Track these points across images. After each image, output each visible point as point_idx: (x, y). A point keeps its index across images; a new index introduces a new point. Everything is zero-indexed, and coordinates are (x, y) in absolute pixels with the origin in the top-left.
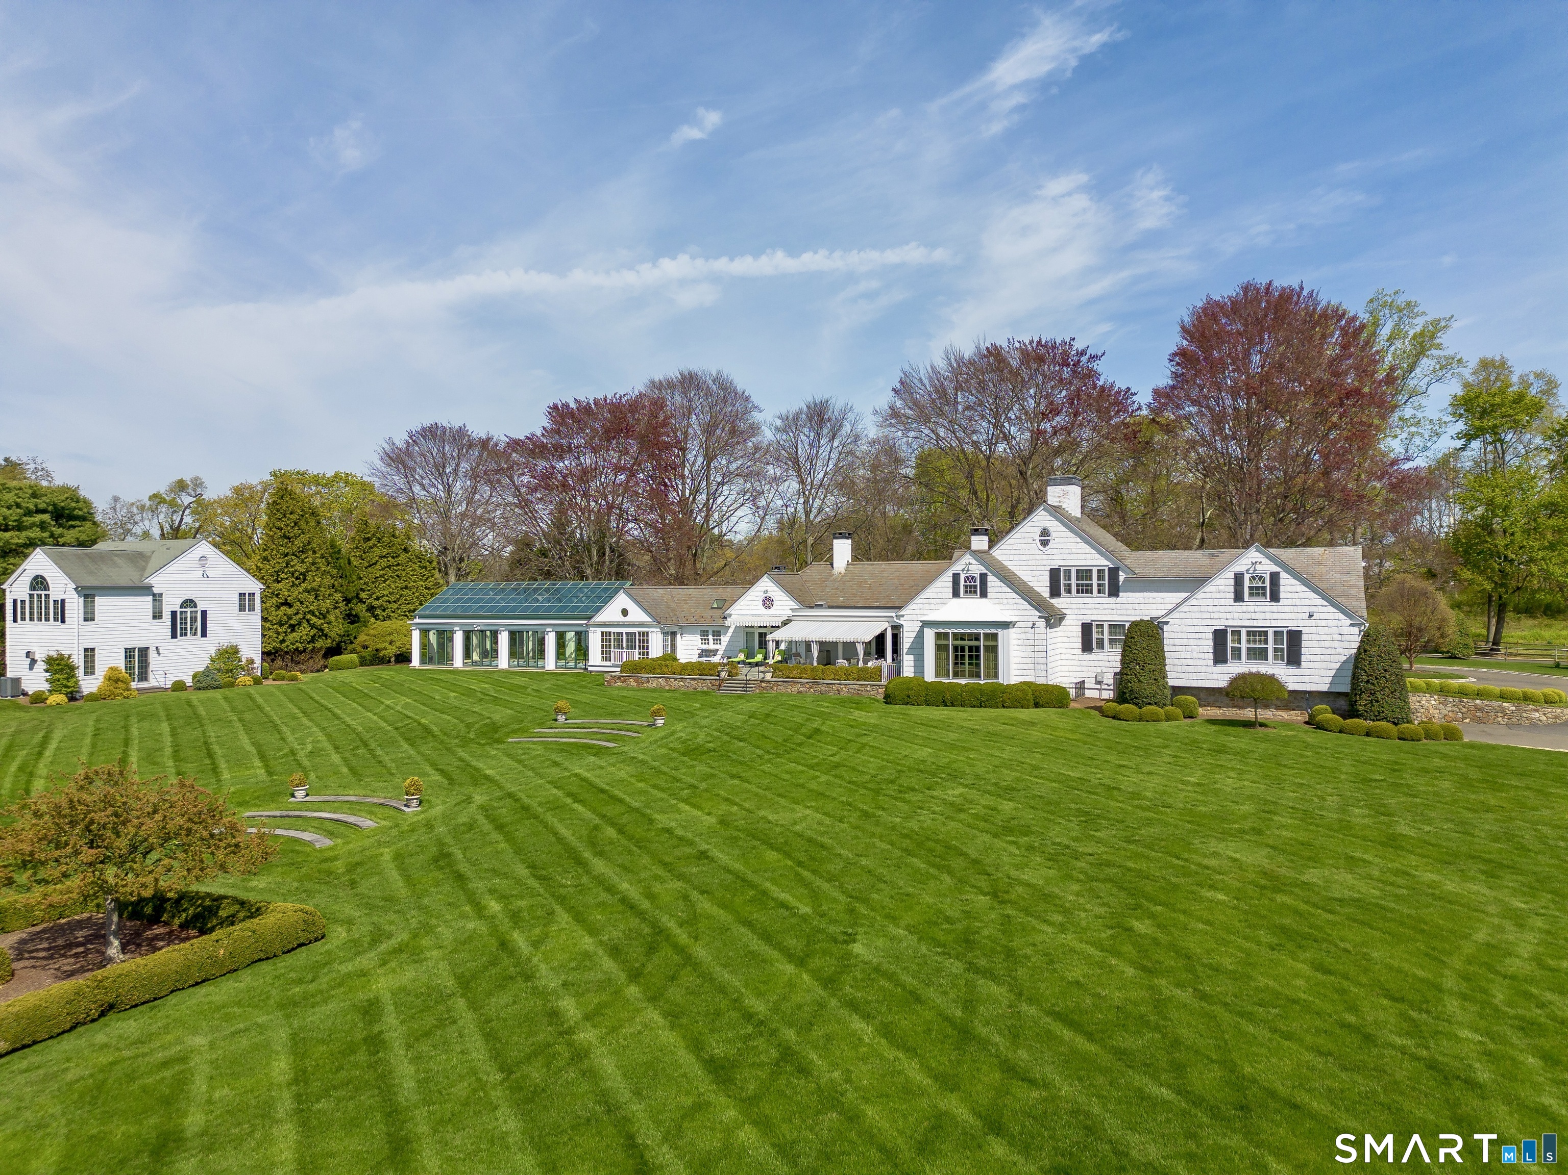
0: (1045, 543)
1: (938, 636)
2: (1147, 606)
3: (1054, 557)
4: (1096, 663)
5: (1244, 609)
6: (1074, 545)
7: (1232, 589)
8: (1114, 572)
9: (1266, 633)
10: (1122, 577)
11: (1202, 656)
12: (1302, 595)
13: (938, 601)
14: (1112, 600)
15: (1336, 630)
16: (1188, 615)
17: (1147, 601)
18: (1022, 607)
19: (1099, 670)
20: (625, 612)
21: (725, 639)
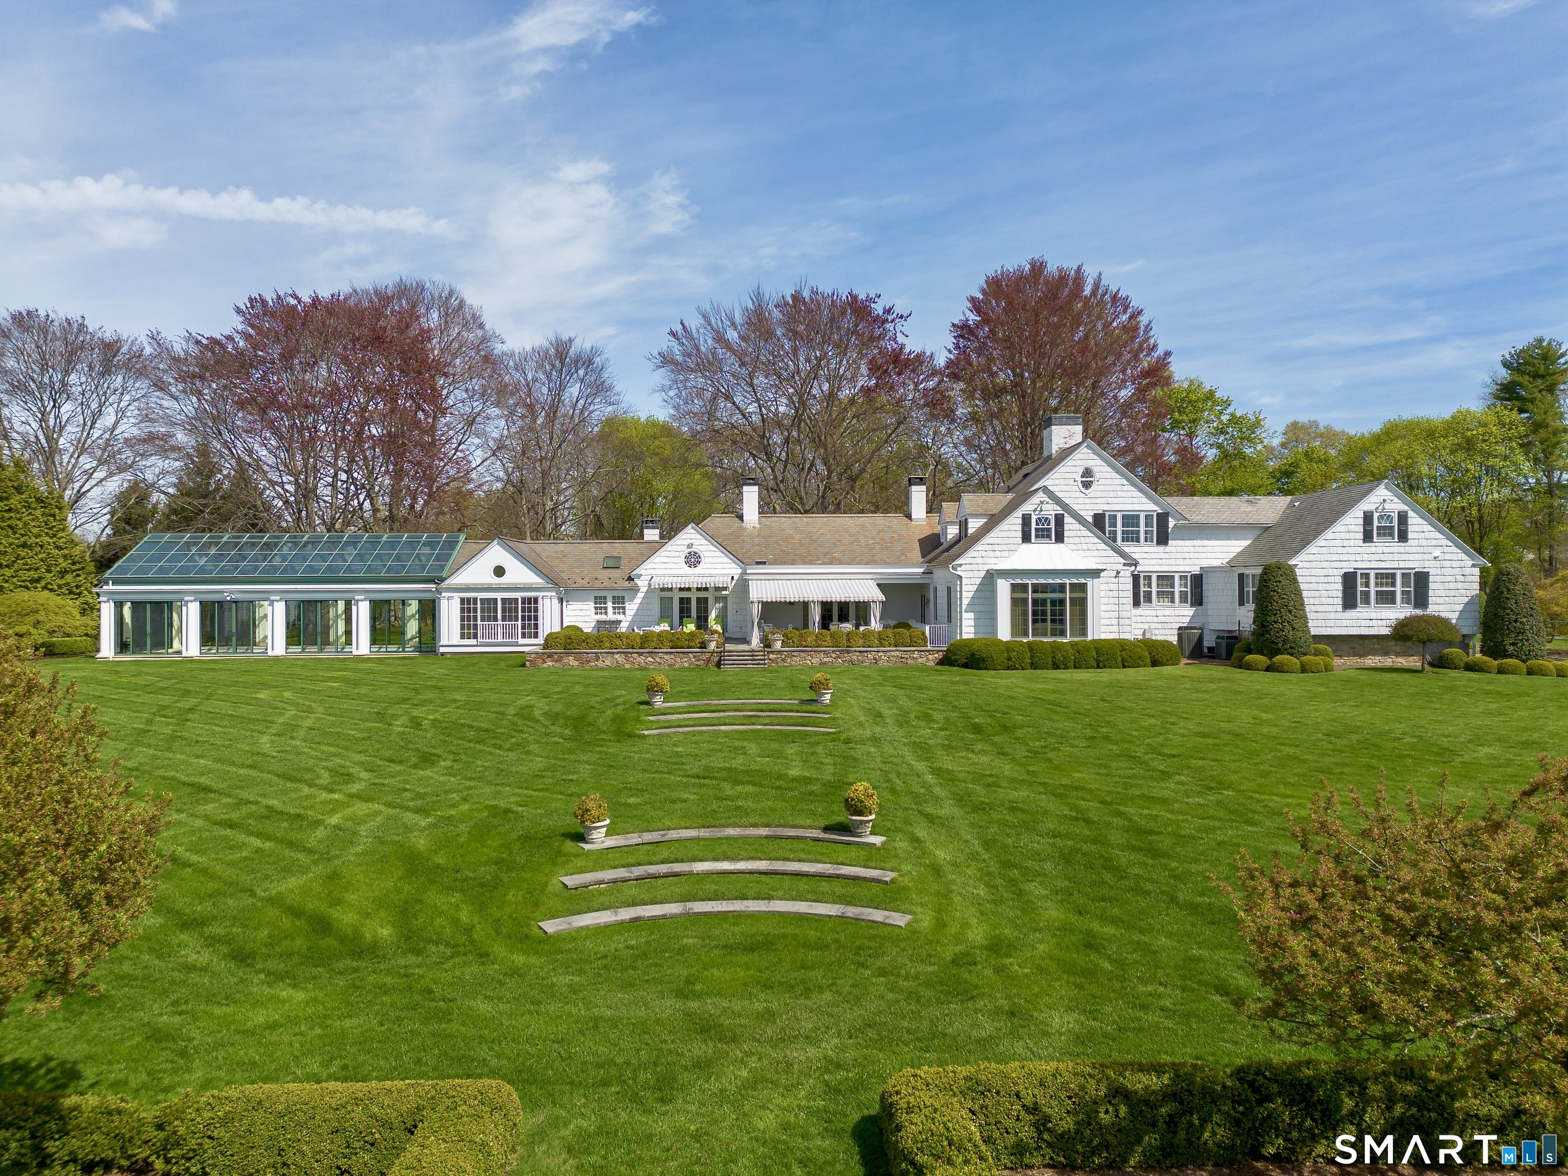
0: (1087, 485)
1: (1014, 587)
2: (1197, 555)
3: (1098, 501)
4: (1144, 619)
5: (1373, 550)
6: (1119, 488)
7: (1361, 529)
8: (1163, 519)
9: (1393, 576)
10: (1172, 523)
11: (1331, 601)
12: (1428, 535)
13: (1005, 547)
14: (1161, 549)
15: (1459, 571)
16: (1317, 557)
17: (1197, 549)
18: (1104, 553)
19: (1146, 626)
20: (499, 571)
21: (632, 607)
